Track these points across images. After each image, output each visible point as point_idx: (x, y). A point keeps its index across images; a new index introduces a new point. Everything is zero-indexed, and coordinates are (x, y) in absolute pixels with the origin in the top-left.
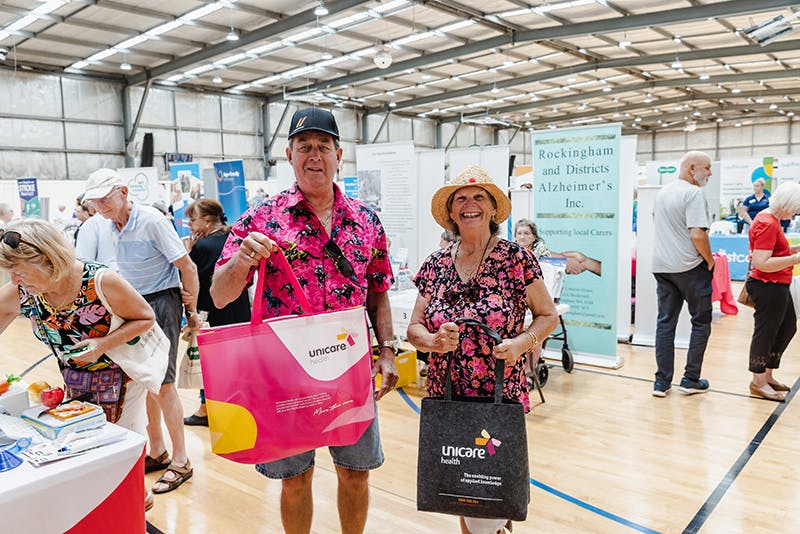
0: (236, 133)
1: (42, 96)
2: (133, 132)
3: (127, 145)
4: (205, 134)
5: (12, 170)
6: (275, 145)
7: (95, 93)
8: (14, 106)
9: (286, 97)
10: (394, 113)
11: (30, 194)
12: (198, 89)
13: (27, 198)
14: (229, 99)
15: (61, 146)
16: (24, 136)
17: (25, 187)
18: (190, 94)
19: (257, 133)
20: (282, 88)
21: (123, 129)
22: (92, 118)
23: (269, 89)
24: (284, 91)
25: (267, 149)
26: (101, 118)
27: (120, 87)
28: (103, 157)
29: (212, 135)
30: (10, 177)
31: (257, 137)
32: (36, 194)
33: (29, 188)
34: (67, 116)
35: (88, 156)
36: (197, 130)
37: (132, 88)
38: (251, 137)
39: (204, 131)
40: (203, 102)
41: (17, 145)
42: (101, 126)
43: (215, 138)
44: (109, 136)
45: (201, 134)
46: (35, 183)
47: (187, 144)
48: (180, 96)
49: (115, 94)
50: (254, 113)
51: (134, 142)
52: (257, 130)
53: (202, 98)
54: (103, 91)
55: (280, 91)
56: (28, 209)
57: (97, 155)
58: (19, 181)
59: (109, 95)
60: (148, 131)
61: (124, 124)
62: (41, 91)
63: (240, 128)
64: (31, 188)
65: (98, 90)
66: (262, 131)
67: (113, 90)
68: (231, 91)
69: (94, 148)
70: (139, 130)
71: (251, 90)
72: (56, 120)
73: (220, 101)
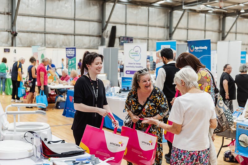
0: (155, 26)
1: (66, 8)
2: (106, 25)
3: (102, 32)
4: (140, 26)
5: (50, 43)
6: (175, 33)
7: (90, 6)
8: (54, 12)
9: (184, 7)
10: (241, 16)
11: (72, 56)
12: (138, 4)
13: (70, 58)
14: (153, 8)
15: (72, 32)
16: (57, 27)
17: (69, 52)
18: (134, 6)
19: (166, 27)
20: (182, 2)
21: (101, 24)
22: (87, 18)
23: (174, 3)
24: (183, 4)
25: (171, 35)
26: (91, 18)
27: (101, 3)
28: (91, 38)
29: (144, 27)
30: (50, 46)
31: (166, 29)
32: (75, 55)
33: (71, 52)
34: (76, 17)
35: (84, 37)
36: (136, 25)
37: (107, 3)
38: (163, 29)
39: (140, 25)
40: (140, 10)
41: (54, 31)
42: (91, 22)
43: (144, 29)
44: (94, 28)
45: (138, 27)
46: (75, 50)
47: (131, 32)
48: (130, 7)
49: (98, 6)
50: (165, 16)
51: (106, 31)
52: (166, 25)
53: (140, 8)
54: (93, 5)
55: (180, 4)
56: (70, 63)
57: (88, 37)
58: (67, 48)
59: (96, 7)
60: (114, 25)
61: (102, 22)
62: (66, 5)
63: (157, 24)
64: (73, 52)
65: (91, 4)
66: (169, 25)
67: (98, 4)
68: (155, 4)
69: (87, 33)
70: (109, 24)
71: (165, 4)
72: (71, 19)
73: (149, 9)
